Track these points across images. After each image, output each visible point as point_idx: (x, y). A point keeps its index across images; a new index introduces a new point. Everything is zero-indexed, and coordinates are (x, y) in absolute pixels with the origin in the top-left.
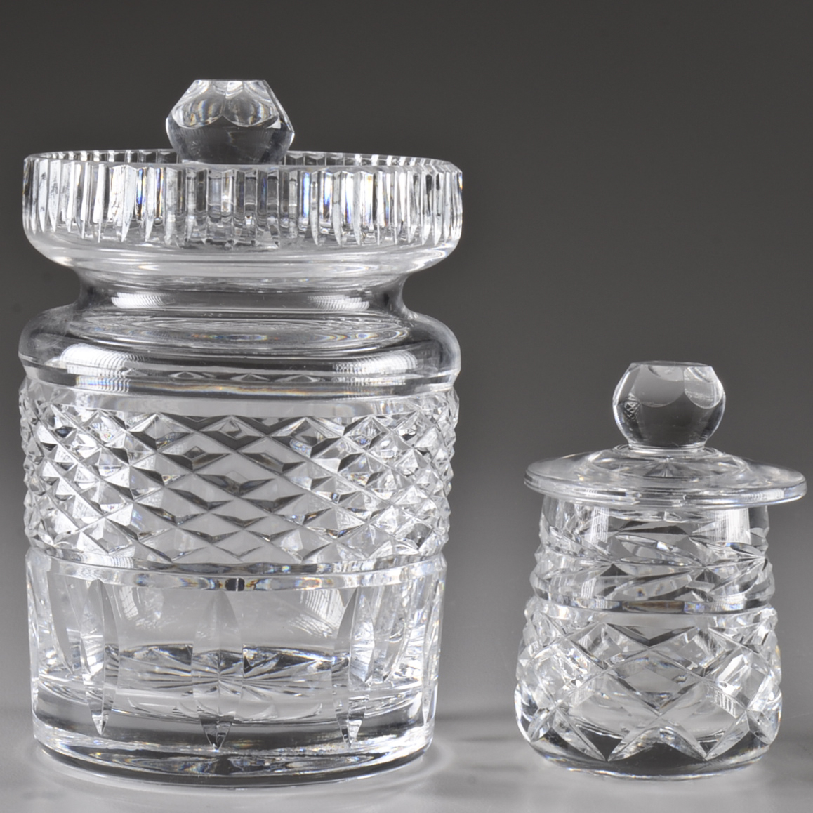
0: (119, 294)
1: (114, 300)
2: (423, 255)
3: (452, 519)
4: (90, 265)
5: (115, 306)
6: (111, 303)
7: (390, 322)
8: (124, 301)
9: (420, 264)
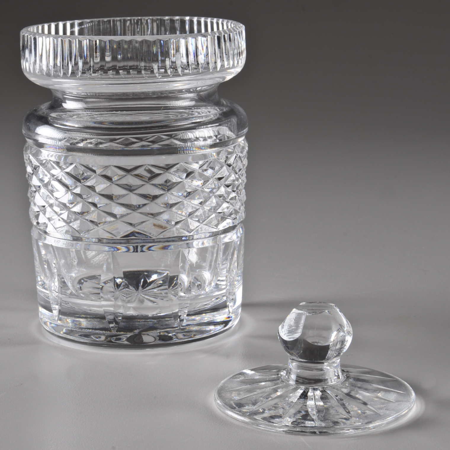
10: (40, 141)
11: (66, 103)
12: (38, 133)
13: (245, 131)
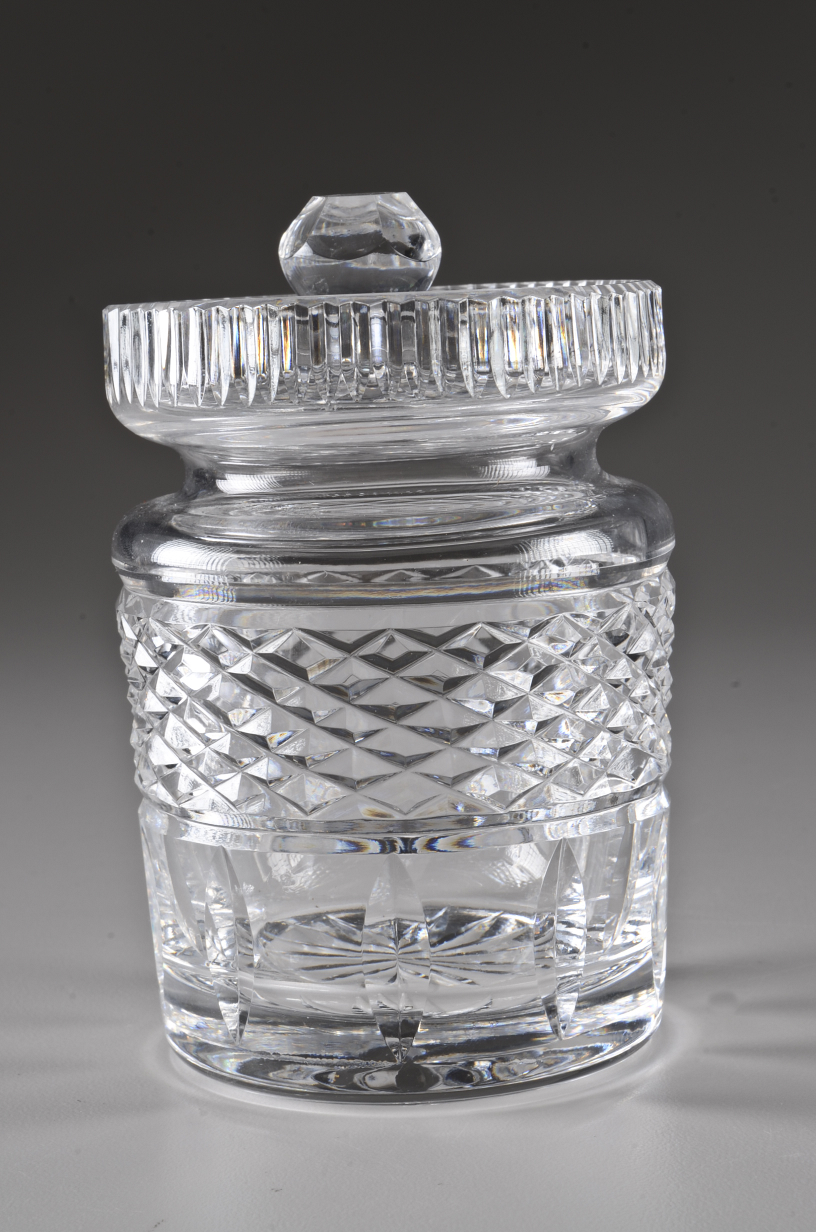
0: (228, 476)
1: (220, 484)
2: (621, 398)
3: (675, 735)
4: (194, 441)
5: (221, 492)
6: (217, 490)
7: (573, 490)
8: (232, 484)
9: (616, 411)
10: (165, 580)
11: (225, 479)
12: (159, 562)
13: (668, 546)
